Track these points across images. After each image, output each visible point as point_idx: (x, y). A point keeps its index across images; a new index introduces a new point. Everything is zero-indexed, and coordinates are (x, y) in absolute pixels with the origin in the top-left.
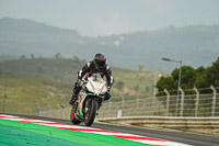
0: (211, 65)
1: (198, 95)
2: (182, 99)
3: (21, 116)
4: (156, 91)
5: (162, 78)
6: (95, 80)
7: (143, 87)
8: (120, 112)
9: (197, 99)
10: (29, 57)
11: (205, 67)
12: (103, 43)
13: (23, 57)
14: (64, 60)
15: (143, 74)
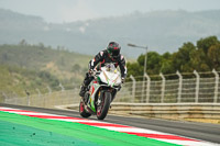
0: (177, 51)
1: (164, 80)
2: (148, 86)
6: (109, 70)
9: (163, 85)
11: (171, 53)
12: (68, 30)
14: (30, 47)
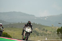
3: (18, 39)
4: (57, 32)
5: (58, 29)
6: (28, 28)
7: (53, 31)
8: (46, 38)
10: (21, 22)
13: (19, 23)
15: (53, 28)
